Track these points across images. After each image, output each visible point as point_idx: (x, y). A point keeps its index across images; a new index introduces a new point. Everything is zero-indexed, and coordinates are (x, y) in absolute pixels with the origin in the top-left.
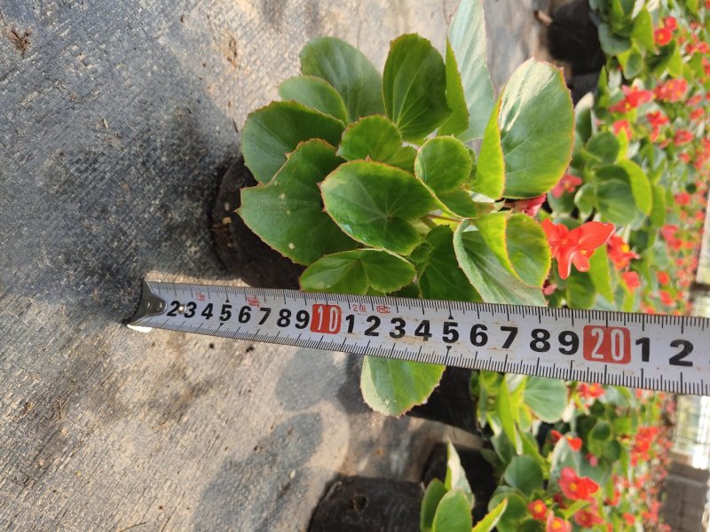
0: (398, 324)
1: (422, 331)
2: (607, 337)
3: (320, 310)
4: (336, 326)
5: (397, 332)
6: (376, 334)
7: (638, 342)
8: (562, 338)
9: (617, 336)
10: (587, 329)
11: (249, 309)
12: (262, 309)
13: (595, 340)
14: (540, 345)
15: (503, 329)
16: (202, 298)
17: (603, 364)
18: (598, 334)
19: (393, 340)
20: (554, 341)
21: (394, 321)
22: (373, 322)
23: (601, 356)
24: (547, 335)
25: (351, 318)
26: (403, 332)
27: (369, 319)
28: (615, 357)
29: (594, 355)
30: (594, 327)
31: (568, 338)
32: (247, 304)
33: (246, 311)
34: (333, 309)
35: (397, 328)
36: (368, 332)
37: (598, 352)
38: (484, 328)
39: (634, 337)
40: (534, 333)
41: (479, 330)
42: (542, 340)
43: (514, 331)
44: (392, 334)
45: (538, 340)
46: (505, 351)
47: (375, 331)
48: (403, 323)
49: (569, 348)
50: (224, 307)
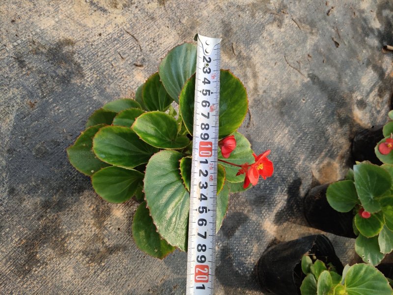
0: (205, 185)
1: (203, 197)
2: (205, 274)
3: (209, 146)
4: (202, 154)
5: (201, 185)
6: (200, 176)
7: (203, 285)
8: (203, 256)
9: (205, 278)
10: (207, 267)
11: (209, 106)
12: (209, 113)
13: (203, 269)
14: (200, 248)
15: (206, 233)
16: (213, 77)
17: (194, 273)
18: (205, 270)
19: (198, 184)
20: (202, 253)
21: (206, 183)
22: (205, 173)
23: (197, 272)
24: (204, 251)
25: (206, 162)
26: (201, 188)
27: (206, 171)
28: (197, 277)
29: (197, 269)
30: (208, 269)
31: (203, 259)
32: (211, 105)
33: (208, 104)
34: (210, 152)
35: (203, 185)
36: (201, 171)
37: (199, 271)
38: (205, 225)
39: (205, 284)
40: (204, 246)
41: (204, 222)
42: (202, 249)
43: (205, 237)
44: (200, 183)
45: (202, 247)
46: (196, 234)
47: (201, 175)
48: (205, 188)
49: (199, 259)
50: (209, 91)
